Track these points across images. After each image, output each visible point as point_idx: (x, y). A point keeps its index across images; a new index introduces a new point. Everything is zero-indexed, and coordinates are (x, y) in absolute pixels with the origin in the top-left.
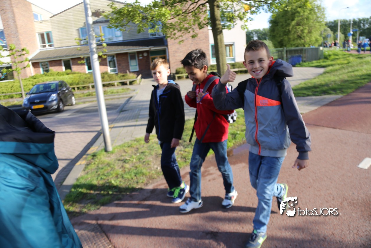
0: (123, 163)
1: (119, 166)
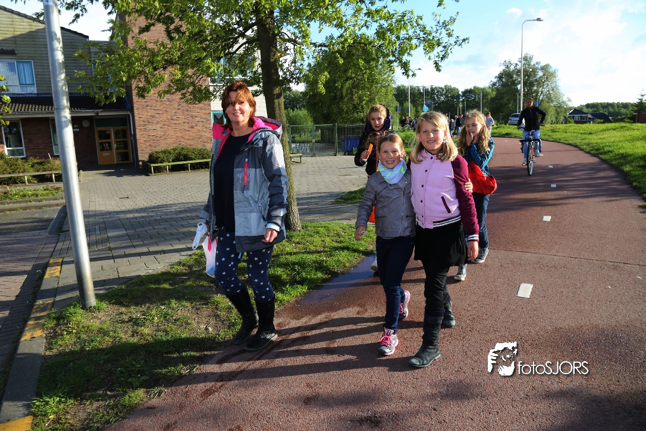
0: (133, 326)
1: (126, 333)
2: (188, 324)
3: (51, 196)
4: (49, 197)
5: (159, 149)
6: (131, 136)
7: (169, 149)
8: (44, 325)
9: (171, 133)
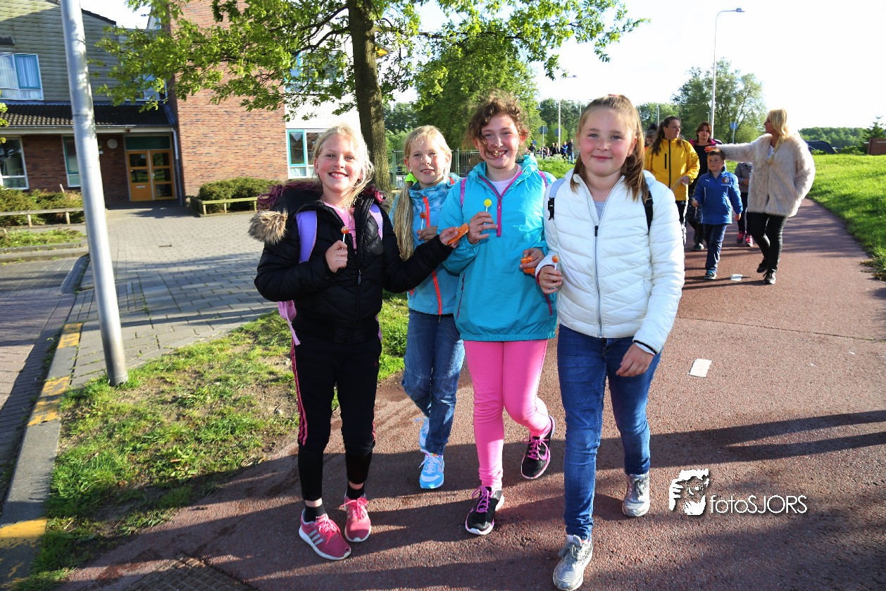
0: (178, 407)
1: (169, 415)
2: (252, 405)
3: (64, 243)
4: (62, 244)
5: (213, 180)
6: (175, 163)
7: (228, 180)
8: (59, 406)
9: (231, 158)
